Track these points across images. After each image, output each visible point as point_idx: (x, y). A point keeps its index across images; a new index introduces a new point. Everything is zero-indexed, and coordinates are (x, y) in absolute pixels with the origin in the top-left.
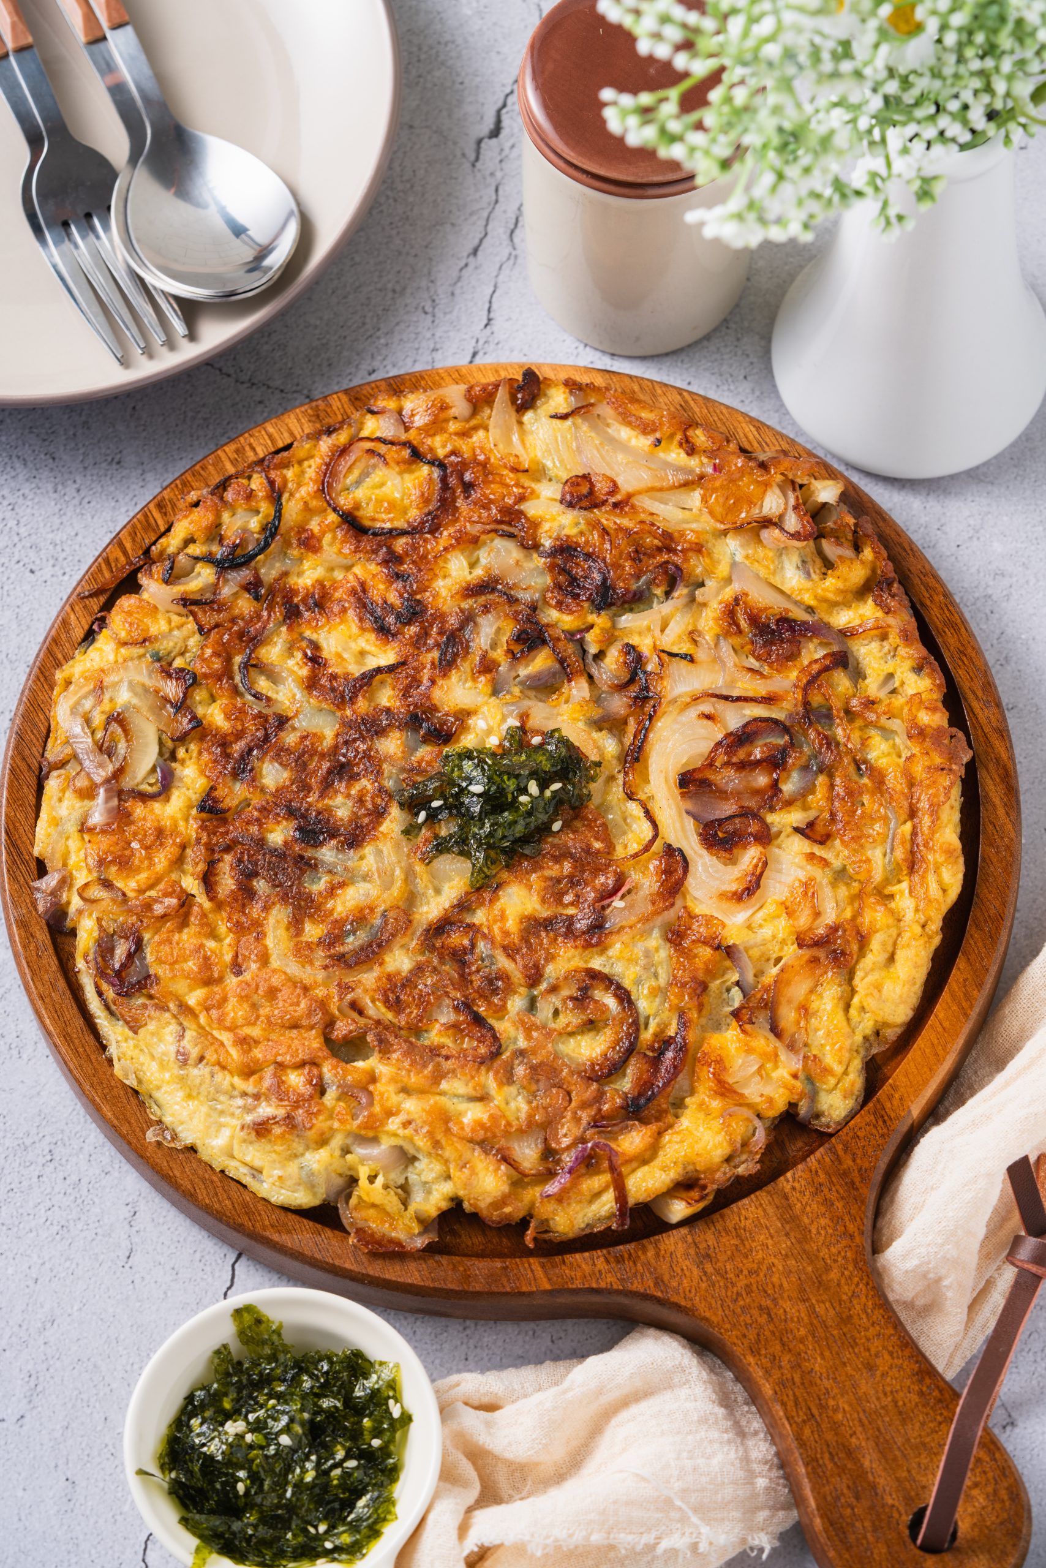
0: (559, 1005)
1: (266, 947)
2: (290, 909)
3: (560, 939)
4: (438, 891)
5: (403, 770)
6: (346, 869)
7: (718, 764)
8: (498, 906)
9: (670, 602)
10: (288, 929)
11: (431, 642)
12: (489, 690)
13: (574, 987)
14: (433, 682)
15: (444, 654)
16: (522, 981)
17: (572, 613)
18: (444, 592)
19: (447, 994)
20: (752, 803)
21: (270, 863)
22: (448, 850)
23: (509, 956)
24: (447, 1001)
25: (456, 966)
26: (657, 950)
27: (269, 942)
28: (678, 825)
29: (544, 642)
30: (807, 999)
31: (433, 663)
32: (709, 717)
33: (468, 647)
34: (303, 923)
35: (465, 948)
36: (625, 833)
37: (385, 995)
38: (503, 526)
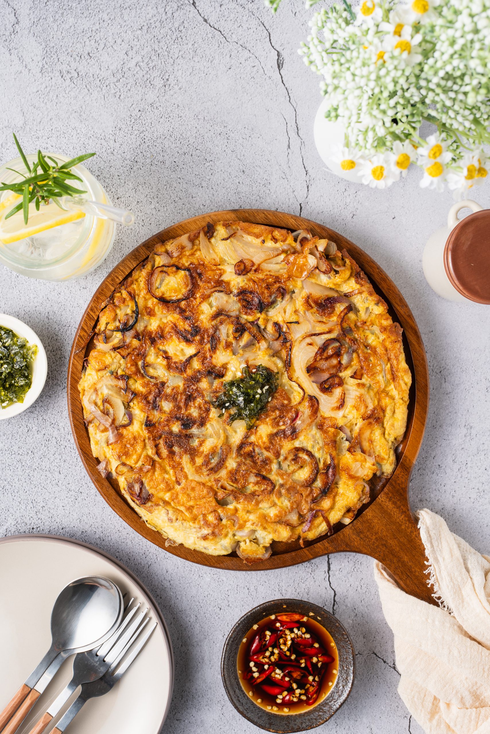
0: (289, 464)
1: (185, 473)
2: (189, 456)
3: (282, 439)
4: (236, 432)
5: (211, 392)
6: (203, 435)
7: (318, 360)
8: (258, 434)
9: (284, 302)
10: (190, 463)
11: (205, 341)
12: (232, 354)
13: (292, 456)
14: (211, 357)
15: (212, 345)
16: (274, 458)
17: (251, 315)
18: (205, 321)
19: (251, 472)
20: (333, 371)
21: (176, 440)
22: (236, 419)
23: (267, 451)
24: (252, 474)
25: (250, 459)
26: (316, 434)
27: (186, 470)
28: (311, 387)
29: (245, 330)
30: (370, 436)
31: (209, 350)
32: (311, 344)
33: (219, 339)
34: (194, 458)
35: (251, 451)
36: (293, 393)
37: (231, 479)
38: (217, 288)
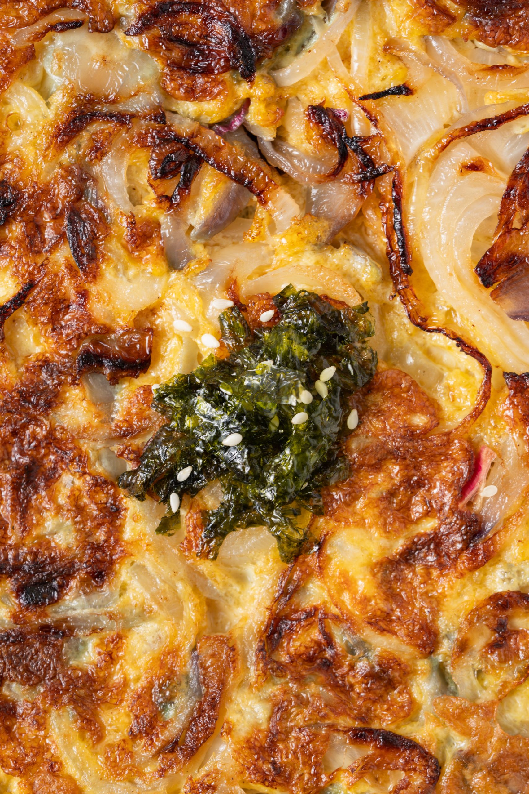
0: (478, 666)
1: (71, 778)
2: (70, 712)
3: (435, 573)
4: (241, 578)
5: (111, 439)
6: (111, 617)
7: (516, 224)
8: (333, 568)
9: (334, 17)
10: (83, 738)
11: (49, 234)
12: (164, 266)
13: (487, 632)
14: (84, 295)
15: (77, 251)
16: (417, 653)
17: (214, 97)
18: (29, 154)
19: (333, 728)
21: (10, 655)
22: (231, 527)
23: (382, 631)
24: (339, 737)
25: (322, 677)
27: (70, 769)
28: (508, 339)
29: (200, 161)
31: (70, 268)
32: (474, 167)
33: (103, 218)
34: (95, 714)
35: (318, 644)
36: (440, 378)
37: (258, 770)
38: (60, 16)
